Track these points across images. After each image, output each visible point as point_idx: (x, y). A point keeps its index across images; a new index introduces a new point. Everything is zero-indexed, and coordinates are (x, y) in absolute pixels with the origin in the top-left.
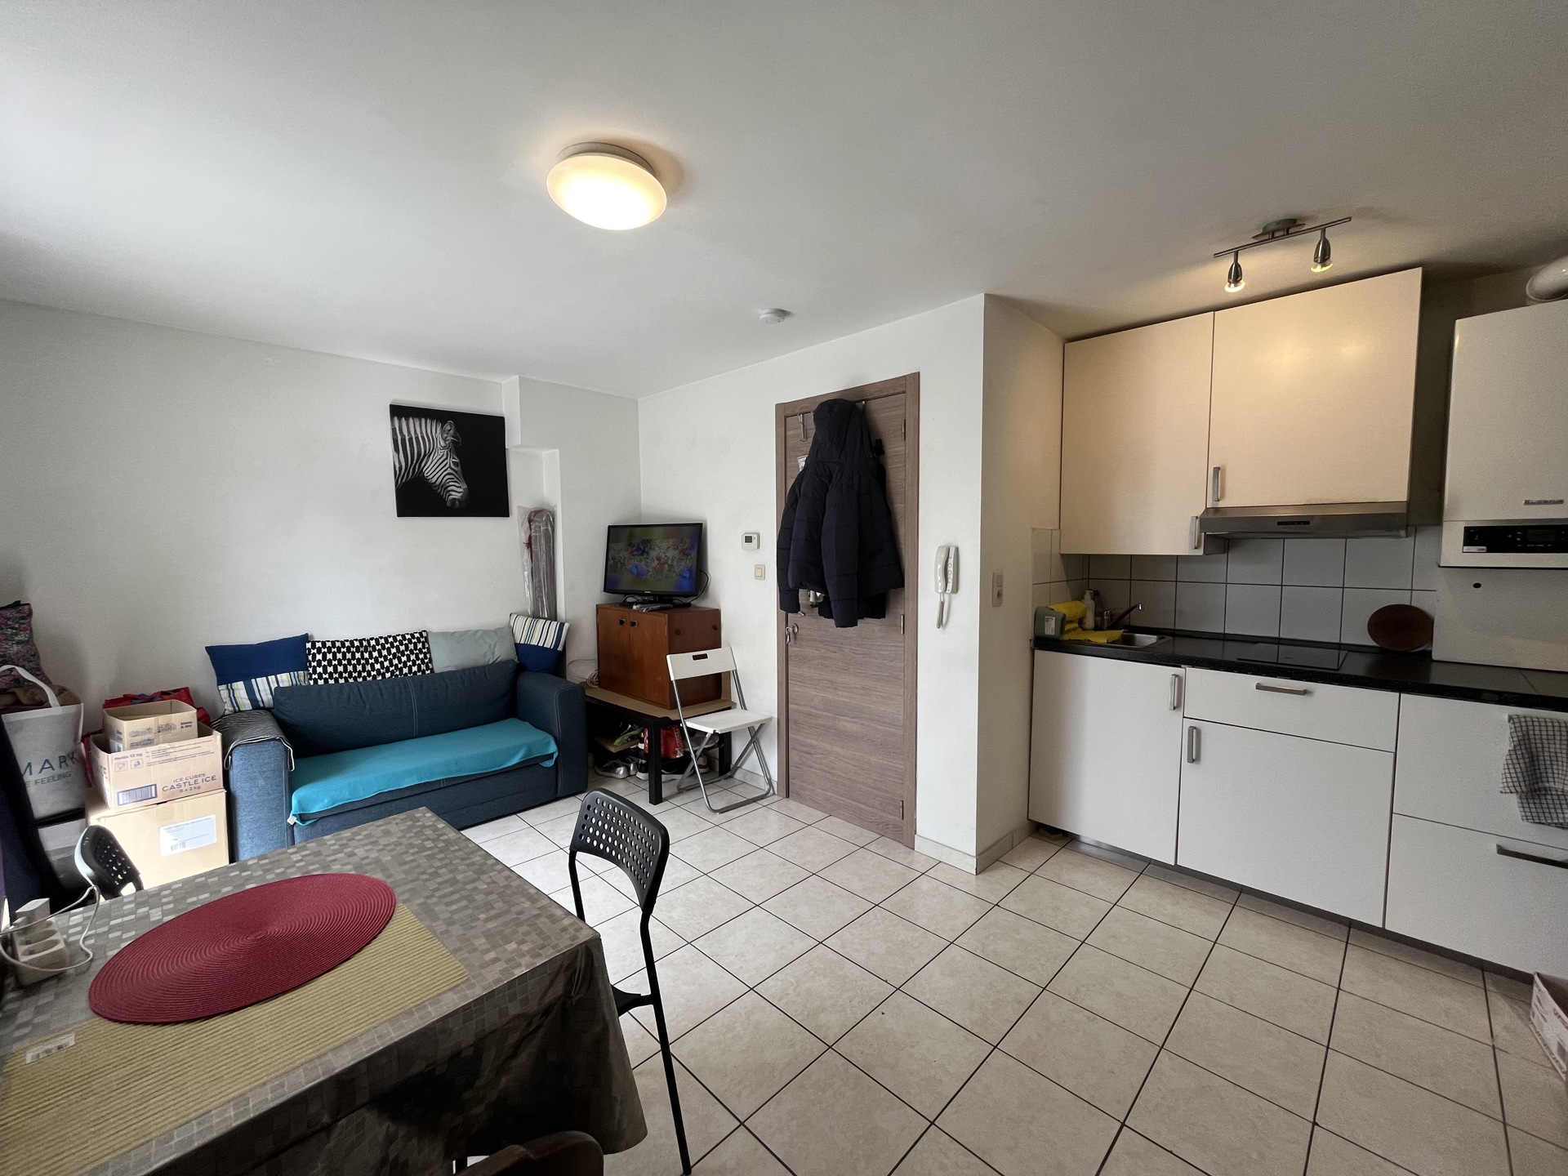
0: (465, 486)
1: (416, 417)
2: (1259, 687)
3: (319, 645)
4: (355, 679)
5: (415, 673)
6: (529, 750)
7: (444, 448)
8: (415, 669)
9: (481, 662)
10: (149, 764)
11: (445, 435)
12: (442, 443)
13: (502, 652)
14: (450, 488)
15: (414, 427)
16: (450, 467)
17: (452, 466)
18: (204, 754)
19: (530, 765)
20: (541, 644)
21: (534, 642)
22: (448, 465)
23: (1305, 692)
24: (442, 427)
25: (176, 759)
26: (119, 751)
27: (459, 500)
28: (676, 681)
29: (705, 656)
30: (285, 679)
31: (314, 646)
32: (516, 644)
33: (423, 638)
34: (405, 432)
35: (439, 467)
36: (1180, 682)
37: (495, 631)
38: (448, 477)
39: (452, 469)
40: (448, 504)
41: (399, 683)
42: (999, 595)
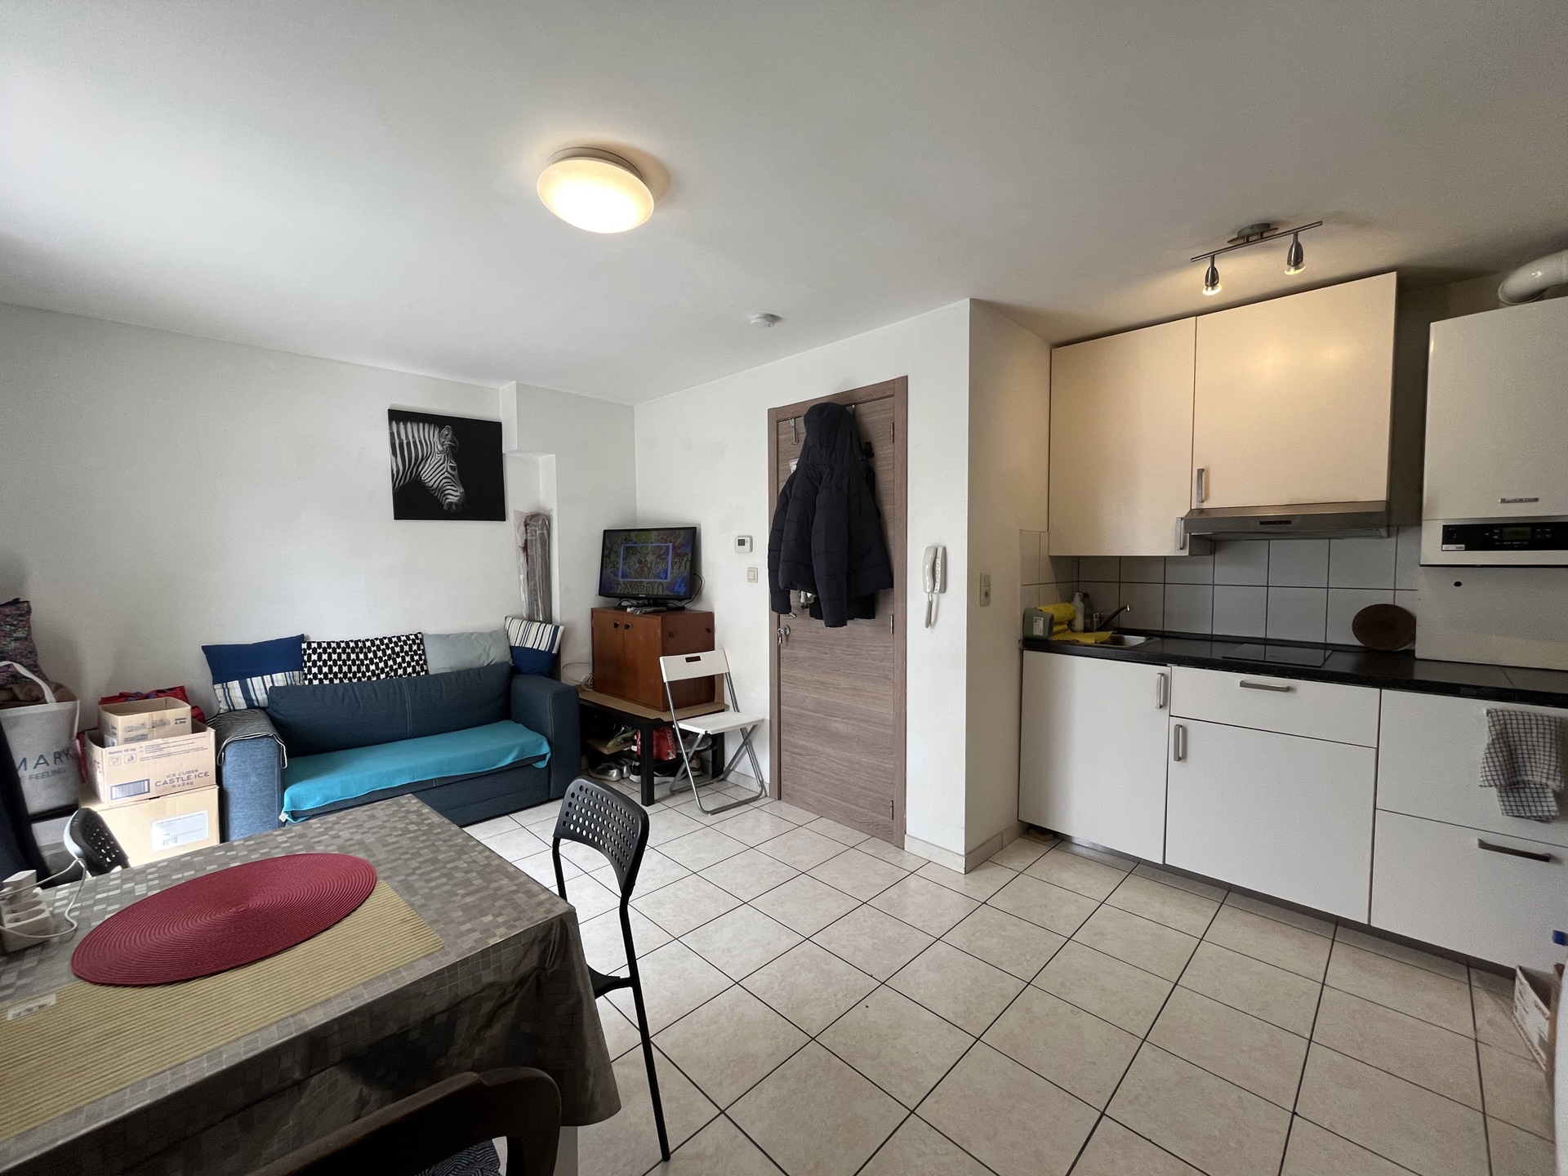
0: (462, 490)
1: (414, 422)
2: (1243, 684)
3: (314, 645)
4: (350, 679)
5: (410, 674)
6: (522, 751)
7: (441, 452)
8: (409, 670)
9: (476, 665)
10: (143, 759)
11: (443, 440)
12: (440, 448)
13: (497, 654)
14: (446, 492)
15: (411, 432)
16: (447, 471)
17: (449, 470)
18: (197, 750)
19: (523, 765)
20: (535, 647)
21: (529, 645)
22: (445, 470)
23: (1288, 689)
24: (440, 432)
25: (169, 755)
26: (113, 745)
27: (456, 504)
28: (669, 682)
29: (698, 659)
30: (280, 679)
31: (309, 644)
32: (511, 647)
33: (418, 640)
34: (403, 437)
35: (436, 471)
36: (1166, 680)
37: (491, 634)
38: (444, 481)
39: (449, 473)
40: (445, 508)
41: (394, 684)
42: (987, 594)
